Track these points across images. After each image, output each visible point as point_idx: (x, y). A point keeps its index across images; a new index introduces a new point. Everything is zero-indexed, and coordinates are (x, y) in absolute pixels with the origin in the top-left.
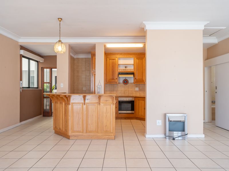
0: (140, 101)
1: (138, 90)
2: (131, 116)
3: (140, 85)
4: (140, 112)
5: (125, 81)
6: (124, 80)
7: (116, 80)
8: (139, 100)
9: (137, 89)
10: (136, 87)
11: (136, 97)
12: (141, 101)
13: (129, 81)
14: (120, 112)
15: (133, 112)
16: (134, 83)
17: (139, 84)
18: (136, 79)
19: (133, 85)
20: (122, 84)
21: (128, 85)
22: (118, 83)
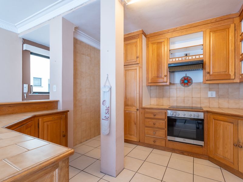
0: (218, 122)
1: (214, 95)
2: (196, 150)
3: (220, 86)
4: (221, 149)
5: (185, 79)
6: (183, 79)
7: (165, 78)
8: (217, 120)
9: (212, 94)
10: (210, 91)
11: (208, 112)
12: (222, 122)
13: (192, 79)
14: (169, 138)
15: (201, 143)
16: (204, 83)
17: (218, 84)
18: (209, 73)
19: (203, 86)
20: (179, 86)
21: (190, 87)
22: (168, 83)
